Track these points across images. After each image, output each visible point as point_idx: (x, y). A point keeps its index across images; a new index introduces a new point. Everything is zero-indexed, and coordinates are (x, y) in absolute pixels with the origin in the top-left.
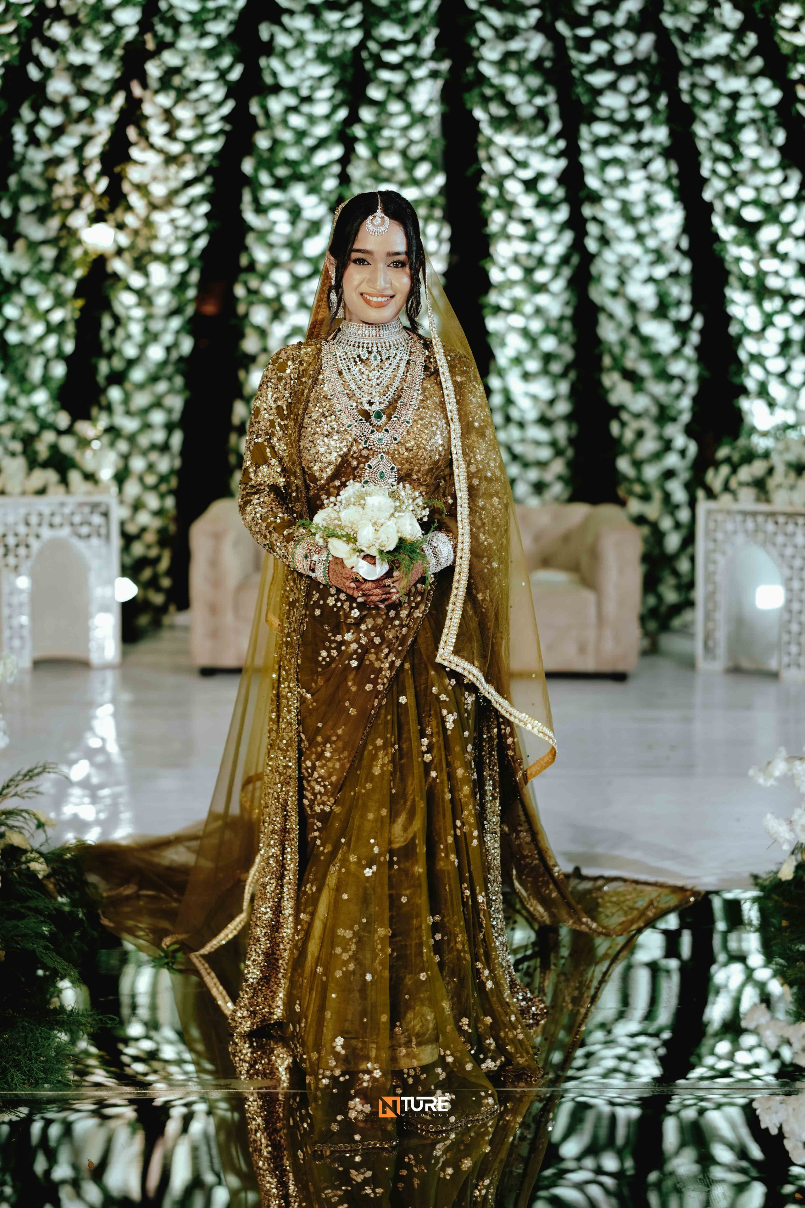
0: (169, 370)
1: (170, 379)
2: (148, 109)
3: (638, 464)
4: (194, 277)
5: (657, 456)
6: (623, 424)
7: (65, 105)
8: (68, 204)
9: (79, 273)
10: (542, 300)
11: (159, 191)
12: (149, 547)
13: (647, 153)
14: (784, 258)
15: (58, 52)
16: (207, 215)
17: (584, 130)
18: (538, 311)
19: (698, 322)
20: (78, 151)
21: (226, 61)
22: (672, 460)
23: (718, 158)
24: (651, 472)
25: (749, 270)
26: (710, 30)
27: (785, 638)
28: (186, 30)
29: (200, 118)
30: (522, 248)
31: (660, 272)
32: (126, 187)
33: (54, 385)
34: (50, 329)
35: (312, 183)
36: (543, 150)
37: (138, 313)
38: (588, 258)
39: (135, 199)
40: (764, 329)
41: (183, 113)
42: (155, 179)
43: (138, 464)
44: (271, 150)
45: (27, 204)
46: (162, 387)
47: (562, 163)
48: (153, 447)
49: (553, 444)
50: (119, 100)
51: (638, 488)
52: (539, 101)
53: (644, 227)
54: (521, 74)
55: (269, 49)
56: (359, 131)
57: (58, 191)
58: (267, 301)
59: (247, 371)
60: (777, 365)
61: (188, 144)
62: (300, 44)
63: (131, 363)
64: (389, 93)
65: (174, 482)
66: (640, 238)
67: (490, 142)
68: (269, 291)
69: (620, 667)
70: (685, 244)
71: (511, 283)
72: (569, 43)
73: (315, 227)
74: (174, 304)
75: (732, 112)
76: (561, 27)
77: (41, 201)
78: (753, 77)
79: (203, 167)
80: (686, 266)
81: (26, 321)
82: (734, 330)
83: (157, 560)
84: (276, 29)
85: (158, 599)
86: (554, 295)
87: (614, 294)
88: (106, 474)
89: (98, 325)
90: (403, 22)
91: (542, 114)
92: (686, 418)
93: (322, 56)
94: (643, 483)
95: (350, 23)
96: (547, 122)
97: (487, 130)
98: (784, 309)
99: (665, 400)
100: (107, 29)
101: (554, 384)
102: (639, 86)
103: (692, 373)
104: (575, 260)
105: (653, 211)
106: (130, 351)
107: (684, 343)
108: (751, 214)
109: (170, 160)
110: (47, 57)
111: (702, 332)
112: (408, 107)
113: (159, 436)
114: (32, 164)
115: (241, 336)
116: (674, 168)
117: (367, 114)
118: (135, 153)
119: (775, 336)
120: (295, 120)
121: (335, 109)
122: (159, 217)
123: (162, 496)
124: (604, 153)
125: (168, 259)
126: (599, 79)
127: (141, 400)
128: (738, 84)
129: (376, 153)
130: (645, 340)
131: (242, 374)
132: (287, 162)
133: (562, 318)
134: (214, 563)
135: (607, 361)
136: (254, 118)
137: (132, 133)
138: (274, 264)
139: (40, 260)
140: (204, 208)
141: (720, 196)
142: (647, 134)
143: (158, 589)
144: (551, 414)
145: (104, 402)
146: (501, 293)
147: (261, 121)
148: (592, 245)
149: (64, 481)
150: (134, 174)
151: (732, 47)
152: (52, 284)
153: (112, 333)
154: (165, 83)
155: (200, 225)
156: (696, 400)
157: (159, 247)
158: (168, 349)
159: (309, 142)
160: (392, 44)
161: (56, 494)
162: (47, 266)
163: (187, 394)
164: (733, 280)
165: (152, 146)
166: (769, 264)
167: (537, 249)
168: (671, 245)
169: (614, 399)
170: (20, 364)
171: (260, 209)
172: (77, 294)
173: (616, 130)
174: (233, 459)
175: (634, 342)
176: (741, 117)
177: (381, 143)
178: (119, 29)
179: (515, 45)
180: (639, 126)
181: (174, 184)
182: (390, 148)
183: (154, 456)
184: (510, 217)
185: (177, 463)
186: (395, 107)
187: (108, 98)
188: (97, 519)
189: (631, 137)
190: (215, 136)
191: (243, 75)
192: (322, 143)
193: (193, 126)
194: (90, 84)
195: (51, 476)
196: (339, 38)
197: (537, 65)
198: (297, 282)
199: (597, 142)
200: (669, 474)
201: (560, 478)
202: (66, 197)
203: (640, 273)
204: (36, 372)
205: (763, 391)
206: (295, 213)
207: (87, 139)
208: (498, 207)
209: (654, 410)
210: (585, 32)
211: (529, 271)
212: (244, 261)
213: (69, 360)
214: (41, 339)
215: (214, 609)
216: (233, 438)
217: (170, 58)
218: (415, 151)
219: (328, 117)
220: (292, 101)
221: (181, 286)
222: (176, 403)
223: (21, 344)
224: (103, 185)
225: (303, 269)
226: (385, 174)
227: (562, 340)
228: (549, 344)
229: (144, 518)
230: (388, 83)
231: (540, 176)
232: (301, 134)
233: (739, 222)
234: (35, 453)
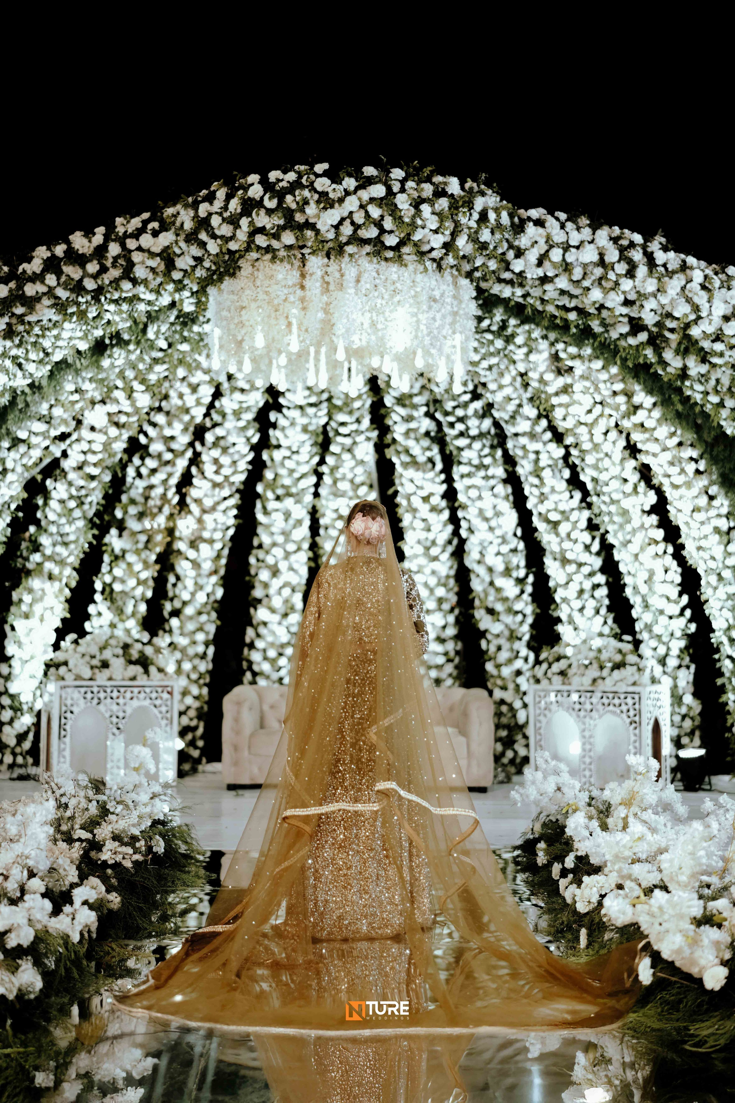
0: (209, 607)
1: (208, 613)
2: (204, 457)
3: (498, 666)
4: (226, 552)
5: (510, 661)
6: (488, 642)
7: (159, 456)
8: (155, 510)
9: (158, 550)
10: (435, 565)
11: (208, 503)
12: (191, 719)
13: (492, 482)
14: (576, 541)
15: (157, 428)
16: (236, 517)
17: (455, 469)
18: (433, 572)
19: (531, 579)
20: (165, 482)
21: (250, 432)
22: (519, 664)
23: (532, 485)
24: (506, 672)
25: (556, 549)
26: (518, 419)
27: (583, 766)
28: (230, 417)
29: (234, 462)
30: (424, 535)
31: (505, 549)
32: (188, 500)
33: (139, 616)
34: (139, 583)
35: (297, 498)
36: (433, 481)
37: (192, 573)
38: (462, 542)
39: (194, 507)
40: (567, 583)
41: (225, 460)
42: (206, 495)
43: (187, 666)
44: (274, 479)
45: (133, 510)
46: (204, 618)
47: (444, 487)
48: (196, 655)
49: (446, 654)
50: (189, 454)
51: (499, 682)
52: (428, 454)
53: (493, 523)
54: (417, 440)
55: (274, 426)
56: (324, 469)
57: (151, 503)
58: (268, 567)
59: (256, 609)
60: (577, 604)
61: (226, 477)
62: (293, 424)
63: (185, 603)
64: (343, 449)
65: (208, 680)
66: (491, 529)
67: (401, 476)
68: (270, 560)
69: (482, 784)
70: (519, 533)
71: (416, 556)
72: (444, 424)
73: (299, 522)
74: (213, 568)
75: (537, 461)
76: (438, 415)
77: (140, 509)
78: (545, 443)
79: (234, 489)
80: (521, 546)
81: (126, 578)
82: (551, 584)
83: (196, 728)
84: (279, 416)
85: (196, 754)
86: (444, 563)
87: (479, 562)
88: (171, 668)
89: (166, 580)
90: (351, 413)
91: (431, 461)
92: (527, 637)
93: (305, 429)
94: (503, 679)
95: (320, 414)
96: (434, 464)
97: (399, 468)
98: (577, 572)
99: (513, 627)
100: (186, 418)
101: (445, 616)
102: (484, 446)
103: (529, 610)
104: (455, 542)
105: (498, 514)
106: (186, 596)
107: (522, 592)
108: (554, 517)
109: (216, 485)
110: (151, 432)
111: (534, 584)
112: (354, 457)
113: (200, 649)
114: (137, 488)
115: (253, 587)
116: (509, 490)
117: (330, 460)
118: (195, 481)
119: (574, 588)
120: (288, 463)
121: (312, 457)
122: (206, 517)
123: (200, 687)
124: (467, 481)
125: (211, 542)
126: (462, 442)
127: (190, 626)
128: (537, 446)
129: (335, 482)
130: (499, 590)
131: (252, 610)
132: (283, 486)
133: (448, 577)
134: (237, 720)
135: (477, 603)
136: (264, 462)
137: (194, 470)
138: (274, 544)
139: (137, 542)
140: (235, 512)
141: (536, 506)
142: (490, 472)
143: (196, 747)
144: (443, 636)
145: (167, 628)
146: (411, 561)
147: (269, 463)
148: (464, 534)
149: (147, 672)
150: (194, 493)
151: (532, 428)
152: (143, 556)
153: (174, 585)
154: (215, 445)
155: (232, 521)
156: (532, 626)
157: (206, 535)
158: (208, 595)
159: (296, 475)
160: (343, 424)
161: (142, 680)
162: (141, 546)
163: (219, 623)
164: (547, 553)
165: (205, 478)
166: (567, 545)
167: (431, 536)
168: (511, 533)
169: (482, 626)
170: (120, 603)
171: (266, 512)
172: (157, 562)
173: (473, 469)
174: (245, 664)
175: (492, 591)
176: (542, 464)
177: (338, 476)
178: (193, 418)
179: (413, 425)
180: (486, 467)
181: (216, 499)
182: (343, 478)
183: (197, 661)
184: (415, 517)
185: (210, 666)
186: (346, 456)
187: (183, 453)
188: (165, 696)
189: (482, 473)
190: (242, 472)
191: (260, 439)
192: (303, 476)
193: (230, 467)
194: (174, 446)
195: (138, 669)
196: (314, 421)
197: (427, 434)
198: (287, 555)
199: (462, 476)
200: (519, 673)
201: (450, 675)
202: (155, 506)
203: (492, 550)
204: (129, 609)
205: (571, 621)
206: (287, 515)
207: (170, 475)
208: (407, 511)
209: (507, 633)
210: (451, 419)
211: (427, 549)
212: (256, 543)
213: (148, 602)
214: (133, 589)
215: (236, 748)
216: (246, 650)
217: (219, 431)
218: (358, 480)
219: (308, 462)
220: (288, 453)
221: (218, 556)
222: (212, 629)
223: (122, 592)
224: (176, 499)
225: (291, 547)
226: (340, 493)
227: (448, 591)
228: (441, 592)
229: (189, 701)
230: (342, 444)
231: (431, 494)
232: (292, 471)
233: (548, 521)
234: (130, 655)
